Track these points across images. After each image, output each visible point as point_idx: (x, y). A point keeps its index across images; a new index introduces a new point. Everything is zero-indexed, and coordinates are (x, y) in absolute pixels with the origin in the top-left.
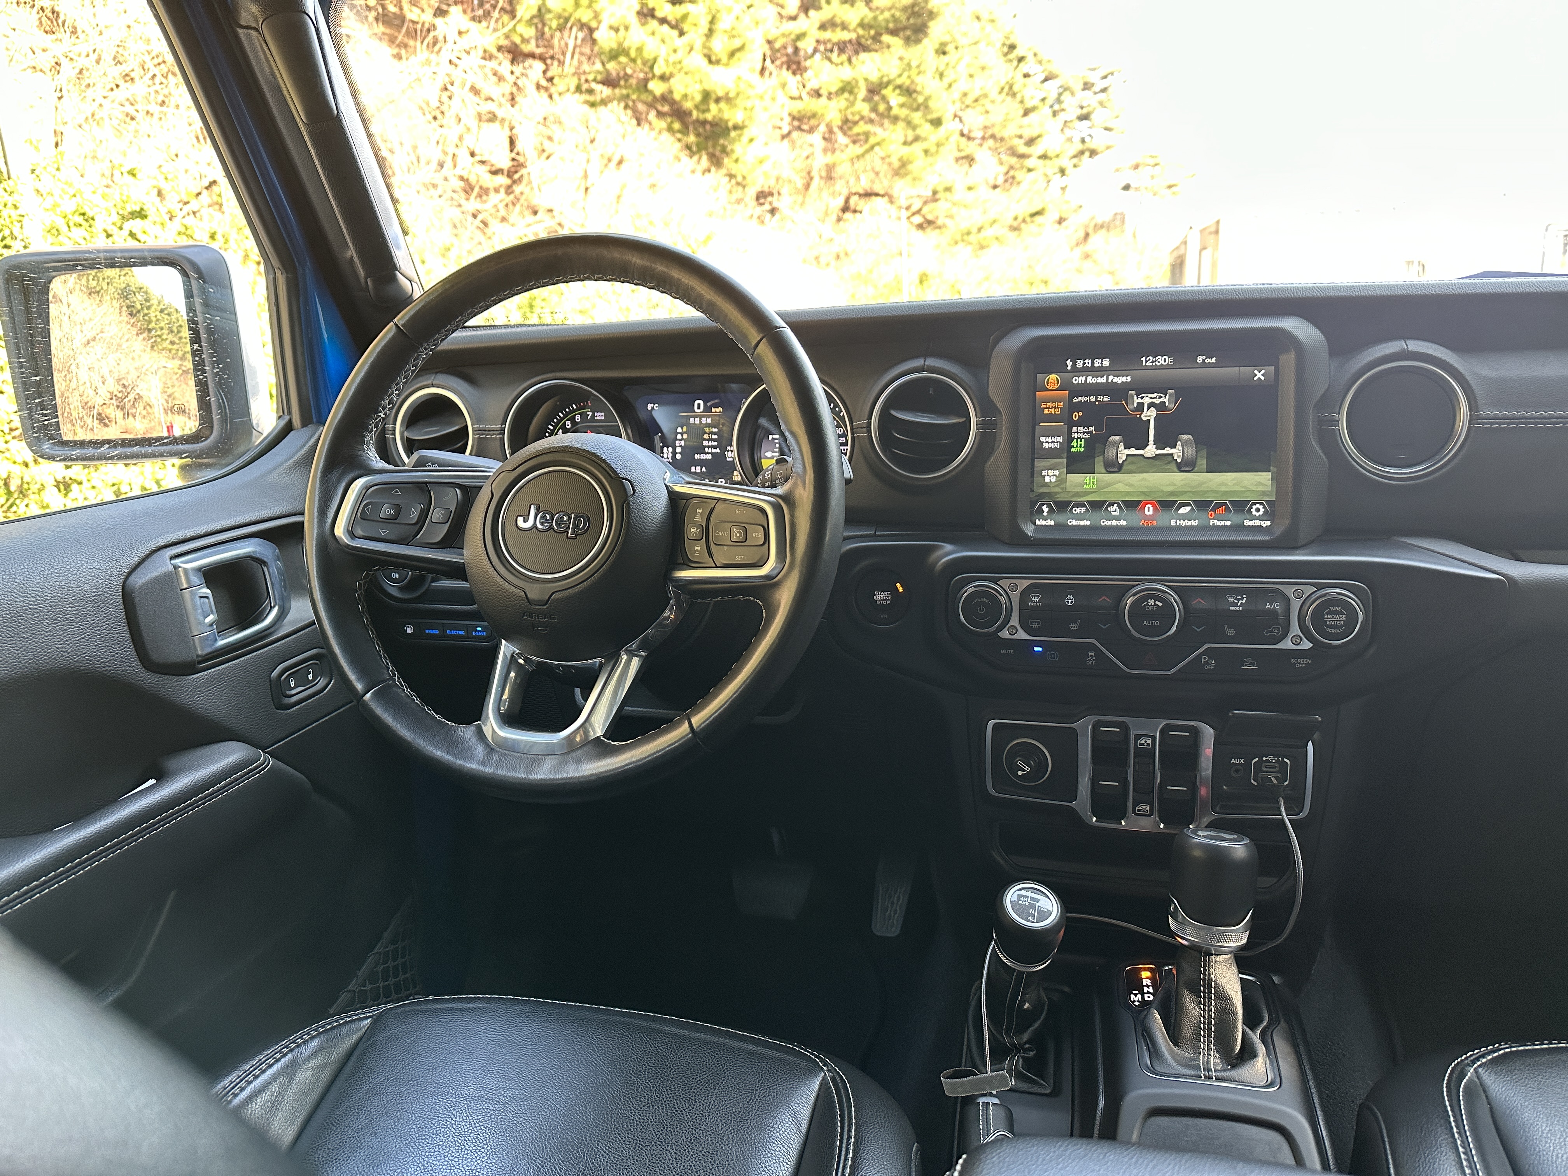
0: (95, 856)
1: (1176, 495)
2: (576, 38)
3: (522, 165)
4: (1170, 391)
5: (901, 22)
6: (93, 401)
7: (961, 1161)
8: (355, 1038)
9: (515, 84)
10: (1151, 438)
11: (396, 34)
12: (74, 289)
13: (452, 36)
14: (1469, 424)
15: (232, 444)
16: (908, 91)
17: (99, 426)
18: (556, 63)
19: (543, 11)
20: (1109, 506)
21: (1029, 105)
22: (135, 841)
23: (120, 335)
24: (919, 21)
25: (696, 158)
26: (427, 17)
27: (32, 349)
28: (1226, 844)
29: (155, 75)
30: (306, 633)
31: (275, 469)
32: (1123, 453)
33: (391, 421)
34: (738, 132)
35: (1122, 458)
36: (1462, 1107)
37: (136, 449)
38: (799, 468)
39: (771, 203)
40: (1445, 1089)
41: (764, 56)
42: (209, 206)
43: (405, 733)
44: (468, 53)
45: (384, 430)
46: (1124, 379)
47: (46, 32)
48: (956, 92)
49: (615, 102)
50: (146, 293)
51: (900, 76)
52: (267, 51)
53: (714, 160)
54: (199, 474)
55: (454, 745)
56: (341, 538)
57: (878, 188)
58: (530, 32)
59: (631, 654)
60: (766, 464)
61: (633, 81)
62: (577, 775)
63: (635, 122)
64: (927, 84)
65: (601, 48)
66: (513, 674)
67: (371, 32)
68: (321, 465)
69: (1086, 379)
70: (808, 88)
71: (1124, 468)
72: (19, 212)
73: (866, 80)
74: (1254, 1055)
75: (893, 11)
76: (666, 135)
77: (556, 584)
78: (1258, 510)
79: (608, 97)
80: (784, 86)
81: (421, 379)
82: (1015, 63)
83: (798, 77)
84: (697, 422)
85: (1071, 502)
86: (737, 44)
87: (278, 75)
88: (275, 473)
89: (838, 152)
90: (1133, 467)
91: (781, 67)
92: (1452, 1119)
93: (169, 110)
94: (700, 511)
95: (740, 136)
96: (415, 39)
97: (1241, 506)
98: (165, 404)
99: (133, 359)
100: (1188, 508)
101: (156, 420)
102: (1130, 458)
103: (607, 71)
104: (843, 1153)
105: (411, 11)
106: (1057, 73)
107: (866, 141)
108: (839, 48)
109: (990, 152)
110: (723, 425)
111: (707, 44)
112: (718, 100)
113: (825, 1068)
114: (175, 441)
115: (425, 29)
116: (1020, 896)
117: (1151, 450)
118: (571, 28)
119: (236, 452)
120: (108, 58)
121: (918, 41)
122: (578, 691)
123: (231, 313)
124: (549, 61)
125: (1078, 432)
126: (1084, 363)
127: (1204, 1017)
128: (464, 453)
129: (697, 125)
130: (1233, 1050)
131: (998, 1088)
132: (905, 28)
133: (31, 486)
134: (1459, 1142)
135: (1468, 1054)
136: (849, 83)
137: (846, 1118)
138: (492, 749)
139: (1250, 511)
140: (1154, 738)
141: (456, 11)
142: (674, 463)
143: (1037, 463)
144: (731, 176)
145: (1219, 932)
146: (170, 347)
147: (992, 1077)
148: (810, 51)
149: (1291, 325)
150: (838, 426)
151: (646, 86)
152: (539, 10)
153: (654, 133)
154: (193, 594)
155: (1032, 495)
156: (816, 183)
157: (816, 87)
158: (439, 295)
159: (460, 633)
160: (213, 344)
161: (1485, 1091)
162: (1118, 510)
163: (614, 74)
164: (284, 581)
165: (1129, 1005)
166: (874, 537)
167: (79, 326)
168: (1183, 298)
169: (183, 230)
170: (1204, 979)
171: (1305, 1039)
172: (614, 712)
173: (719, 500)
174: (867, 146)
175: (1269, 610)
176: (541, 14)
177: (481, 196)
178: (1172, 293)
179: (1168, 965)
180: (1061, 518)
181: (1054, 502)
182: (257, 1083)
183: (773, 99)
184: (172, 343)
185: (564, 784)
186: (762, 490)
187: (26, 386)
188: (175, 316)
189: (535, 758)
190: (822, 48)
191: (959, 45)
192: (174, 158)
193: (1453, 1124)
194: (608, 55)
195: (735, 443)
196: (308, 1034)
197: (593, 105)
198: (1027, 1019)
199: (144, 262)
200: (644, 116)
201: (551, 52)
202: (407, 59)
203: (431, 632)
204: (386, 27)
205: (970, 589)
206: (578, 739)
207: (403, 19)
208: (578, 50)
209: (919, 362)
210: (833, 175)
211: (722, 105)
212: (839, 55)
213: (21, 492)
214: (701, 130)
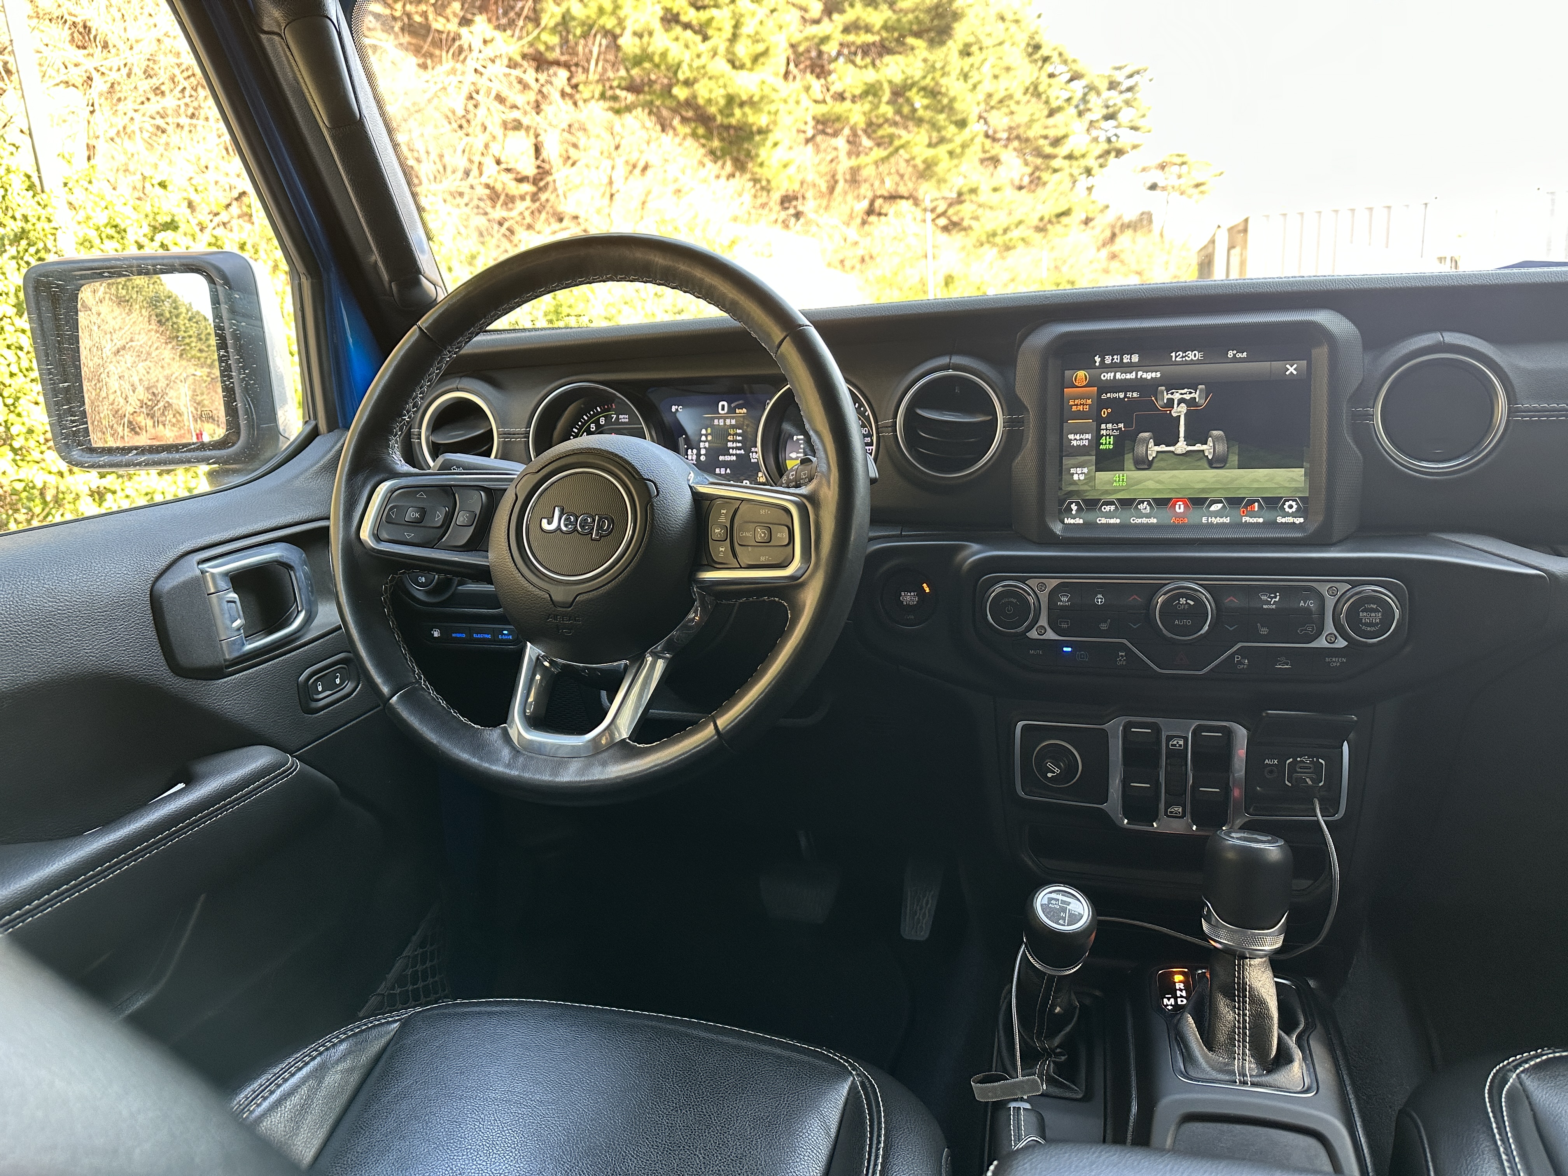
0: (124, 859)
1: (1207, 492)
2: (600, 45)
3: (548, 173)
4: (1200, 387)
5: (925, 23)
6: (124, 409)
7: (992, 1168)
8: (383, 1041)
9: (540, 91)
10: (1182, 434)
11: (422, 43)
12: (104, 298)
13: (477, 44)
14: (1508, 417)
15: (259, 450)
16: (932, 93)
17: (130, 435)
18: (580, 70)
19: (567, 18)
20: (1139, 503)
21: (1054, 104)
22: (164, 845)
23: (150, 343)
24: (943, 22)
25: (720, 163)
26: (453, 26)
27: (60, 355)
28: (1262, 846)
29: (185, 88)
30: (333, 638)
31: (302, 474)
32: (1154, 450)
33: (417, 426)
34: (762, 136)
35: (1152, 454)
36: (1505, 1113)
37: (164, 455)
38: (824, 467)
39: (795, 207)
40: (1487, 1095)
41: (788, 59)
42: (239, 217)
43: (431, 736)
44: (493, 61)
45: (409, 435)
46: (1154, 375)
47: (78, 47)
48: (981, 94)
49: (640, 109)
50: (175, 301)
51: (924, 77)
52: (290, 56)
53: (738, 164)
54: (226, 480)
55: (479, 747)
56: (367, 542)
57: (903, 190)
58: (554, 40)
59: (656, 656)
60: (790, 464)
61: (657, 87)
62: (603, 777)
63: (659, 128)
64: (952, 85)
65: (625, 54)
66: (538, 677)
67: (396, 42)
68: (346, 469)
69: (1115, 376)
70: (832, 92)
71: (1155, 465)
72: (53, 225)
73: (890, 82)
74: (1290, 1060)
75: (917, 13)
76: (690, 141)
77: (581, 586)
78: (1291, 507)
79: (632, 103)
80: (807, 89)
81: (445, 383)
82: (1040, 63)
83: (822, 81)
84: (722, 424)
85: (1100, 500)
86: (760, 48)
87: (301, 80)
88: (302, 478)
89: (862, 156)
90: (1162, 464)
91: (804, 71)
92: (1494, 1125)
93: (200, 122)
94: (725, 512)
95: (765, 140)
96: (441, 49)
97: (1273, 503)
98: (195, 412)
99: (162, 367)
100: (1220, 506)
101: (186, 428)
102: (1160, 455)
103: (631, 77)
104: (873, 1158)
105: (436, 20)
106: (1083, 72)
107: (891, 143)
108: (863, 51)
109: (1015, 154)
110: (747, 426)
111: (731, 49)
112: (742, 105)
113: (854, 1073)
114: (203, 446)
115: (450, 38)
116: (1050, 899)
117: (1181, 447)
118: (595, 35)
119: (262, 458)
120: (138, 71)
121: (942, 43)
122: (604, 693)
123: (256, 319)
124: (573, 69)
125: (1107, 428)
126: (1113, 359)
127: (1239, 1022)
128: (489, 456)
129: (721, 130)
130: (1269, 1054)
131: (1029, 1092)
132: (928, 31)
133: (66, 496)
134: (1502, 1150)
135: (1511, 1060)
136: (872, 86)
137: (876, 1123)
138: (518, 752)
139: (1283, 509)
140: (1186, 739)
141: (480, 20)
142: (699, 465)
143: (1067, 461)
144: (756, 181)
145: (1253, 934)
146: (199, 355)
147: (1022, 1082)
148: (834, 54)
149: (1325, 318)
150: (863, 426)
151: (670, 92)
152: (564, 17)
153: (678, 140)
154: (220, 599)
155: (1060, 493)
156: (841, 186)
157: (840, 90)
158: (462, 298)
159: (486, 636)
160: (239, 350)
161: (1528, 1098)
162: (1148, 508)
163: (638, 80)
164: (311, 585)
165: (1161, 1009)
166: (900, 537)
167: (109, 336)
168: (1213, 292)
169: (213, 240)
170: (1239, 983)
171: (1342, 1043)
172: (639, 715)
173: (743, 500)
174: (891, 149)
175: (1303, 608)
176: (566, 19)
177: (506, 204)
178: (1201, 287)
179: (1201, 969)
180: (1090, 516)
181: (1083, 500)
182: (286, 1086)
183: (798, 102)
184: (201, 351)
185: (590, 787)
186: (786, 490)
187: (55, 392)
188: (203, 323)
189: (560, 760)
190: (846, 51)
191: (984, 45)
192: (205, 170)
193: (1495, 1131)
194: (632, 61)
195: (759, 444)
196: (337, 1037)
197: (618, 112)
198: (1057, 1024)
199: (170, 269)
200: (668, 122)
201: (575, 60)
202: (433, 68)
203: (458, 635)
204: (412, 37)
205: (998, 589)
206: (603, 742)
207: (427, 28)
208: (602, 57)
209: (944, 360)
210: (857, 178)
211: (747, 109)
212: (862, 59)
213: (56, 502)
214: (725, 135)
